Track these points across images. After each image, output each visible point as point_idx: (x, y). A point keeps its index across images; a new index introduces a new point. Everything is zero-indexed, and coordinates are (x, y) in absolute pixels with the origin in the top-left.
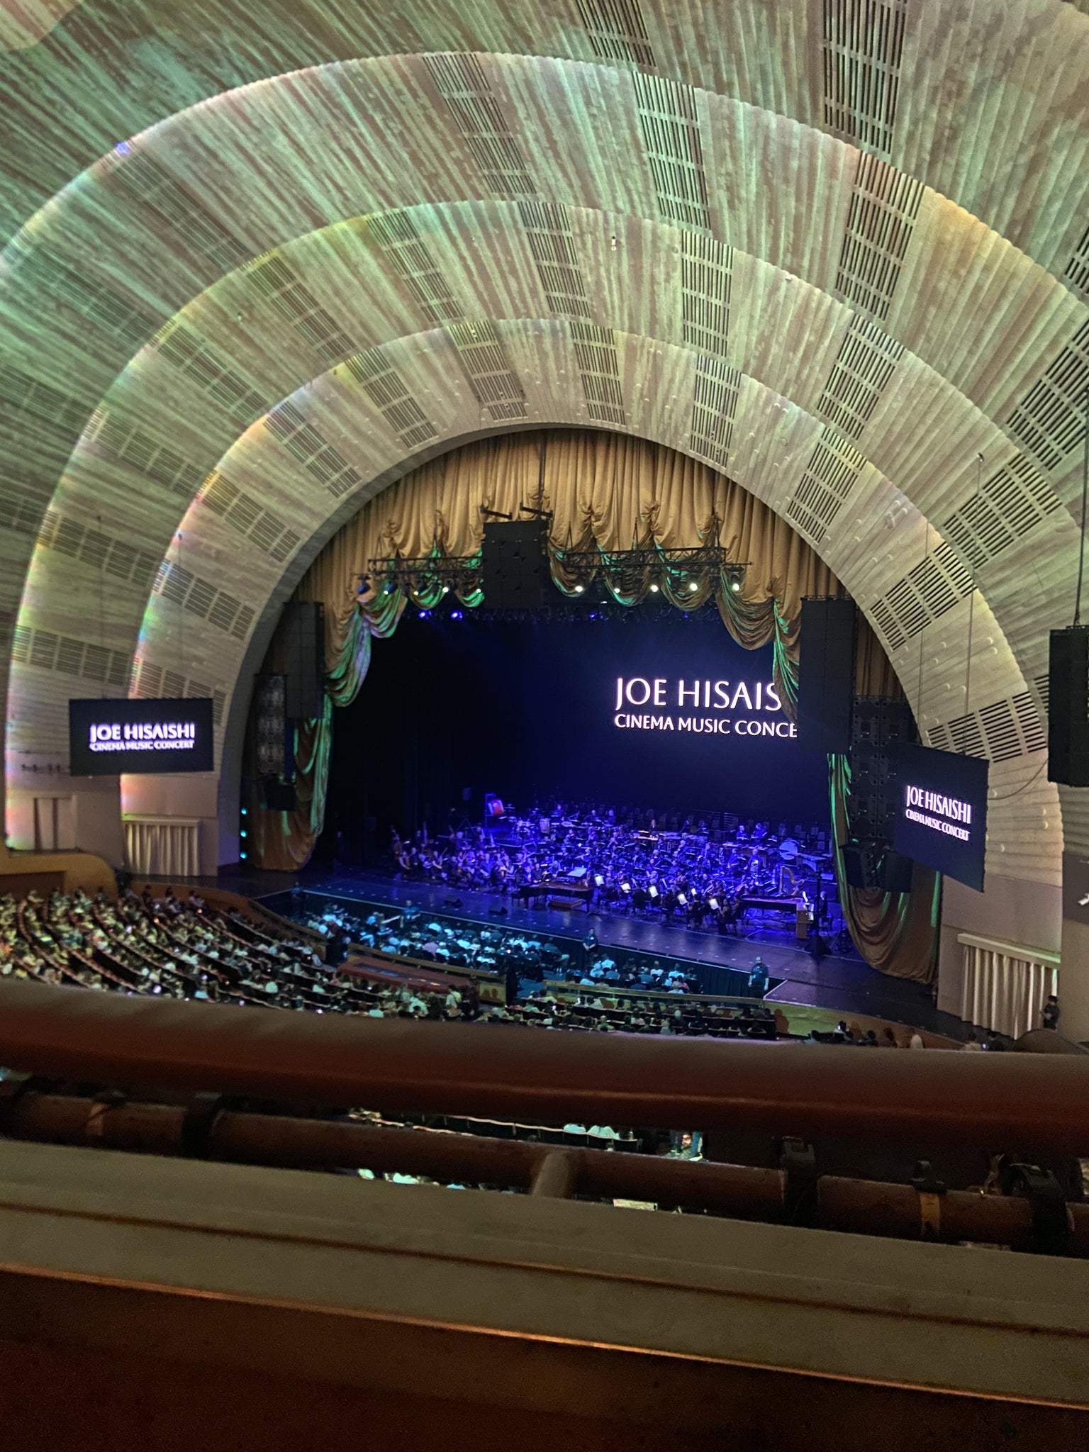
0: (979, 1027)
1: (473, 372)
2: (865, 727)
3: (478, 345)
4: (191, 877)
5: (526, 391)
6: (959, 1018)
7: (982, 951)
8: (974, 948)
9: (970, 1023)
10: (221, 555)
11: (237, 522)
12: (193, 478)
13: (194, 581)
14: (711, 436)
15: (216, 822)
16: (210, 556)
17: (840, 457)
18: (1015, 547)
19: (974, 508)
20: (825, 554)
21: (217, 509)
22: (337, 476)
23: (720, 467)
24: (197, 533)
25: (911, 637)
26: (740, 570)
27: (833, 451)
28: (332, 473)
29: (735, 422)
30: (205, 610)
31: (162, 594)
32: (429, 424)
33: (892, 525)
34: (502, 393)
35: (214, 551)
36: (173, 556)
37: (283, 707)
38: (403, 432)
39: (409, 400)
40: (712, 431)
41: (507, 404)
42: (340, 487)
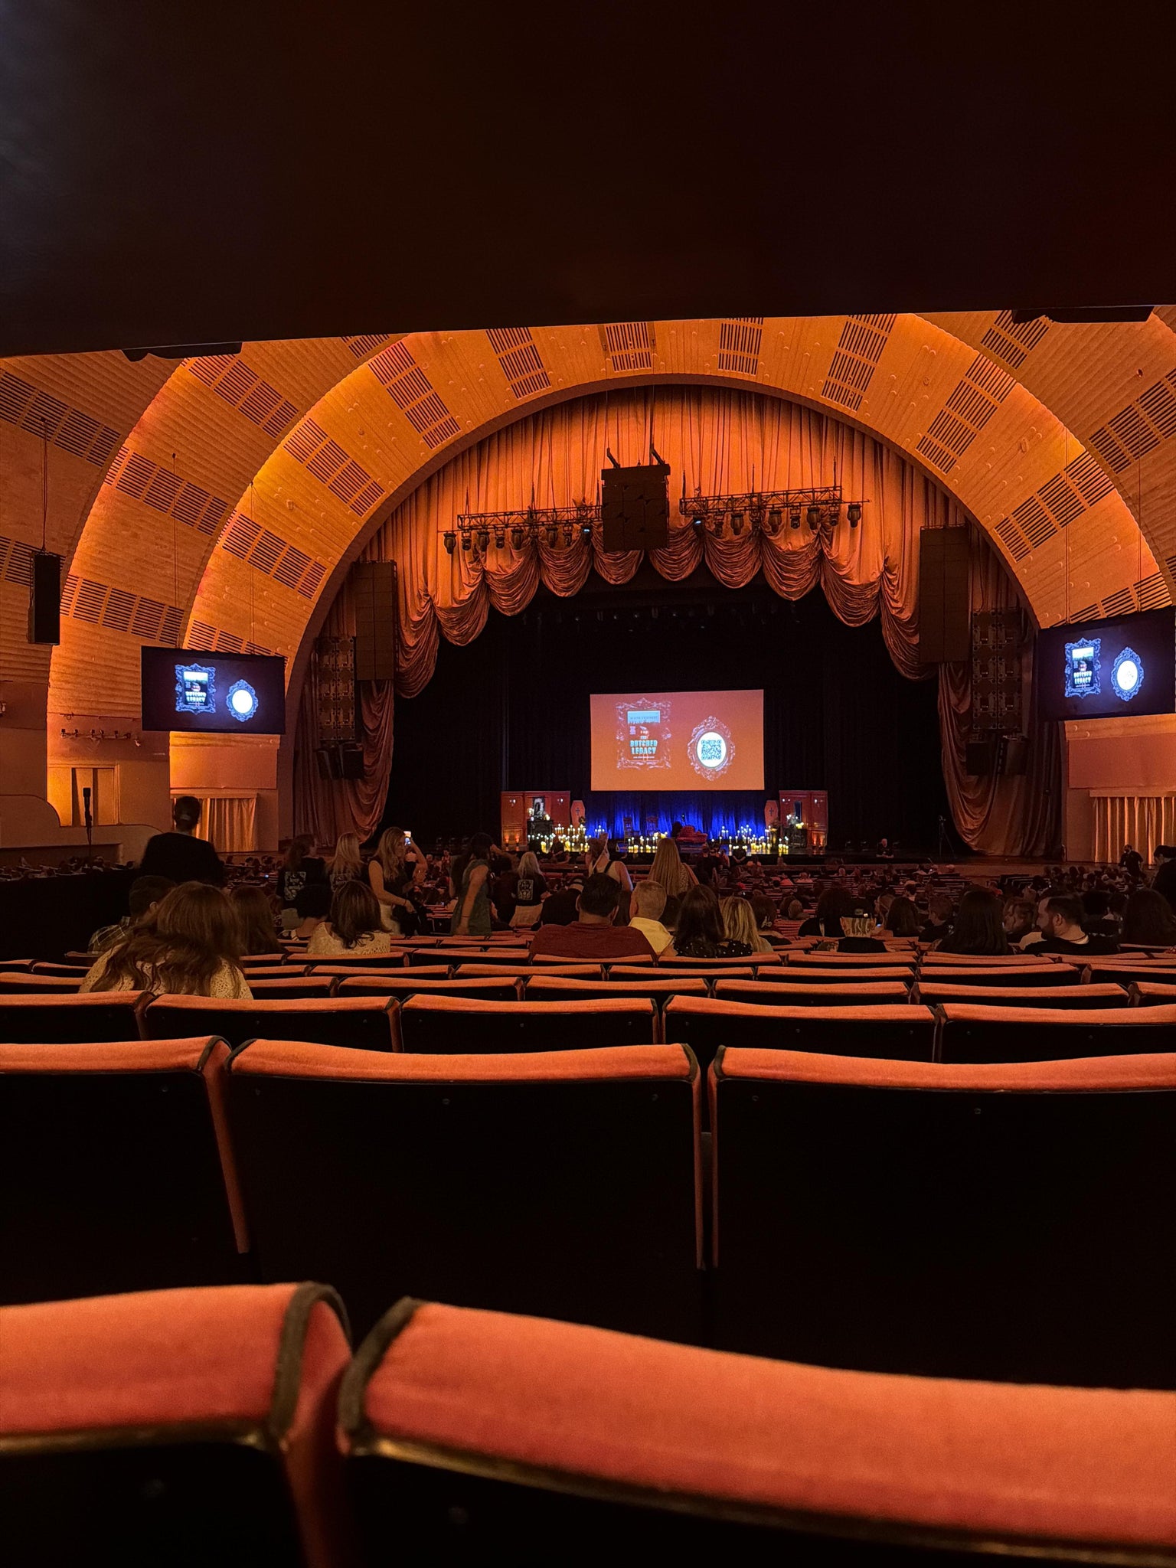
5: (657, 340)
7: (1113, 800)
8: (1106, 800)
9: (1104, 863)
10: (296, 506)
11: (318, 470)
12: (289, 415)
13: (261, 533)
14: (847, 381)
15: (276, 794)
16: (284, 507)
17: (982, 391)
18: (1160, 448)
19: (1126, 420)
20: (952, 483)
21: (300, 454)
22: (436, 425)
23: (850, 411)
24: (273, 481)
25: (1035, 547)
26: (858, 507)
27: (976, 387)
28: (431, 421)
29: (878, 365)
30: (271, 565)
31: (223, 547)
32: (545, 374)
33: (1026, 450)
34: (632, 342)
35: (288, 501)
36: (243, 506)
37: (352, 670)
38: (515, 381)
39: (531, 347)
40: (850, 376)
41: (633, 355)
42: (437, 437)
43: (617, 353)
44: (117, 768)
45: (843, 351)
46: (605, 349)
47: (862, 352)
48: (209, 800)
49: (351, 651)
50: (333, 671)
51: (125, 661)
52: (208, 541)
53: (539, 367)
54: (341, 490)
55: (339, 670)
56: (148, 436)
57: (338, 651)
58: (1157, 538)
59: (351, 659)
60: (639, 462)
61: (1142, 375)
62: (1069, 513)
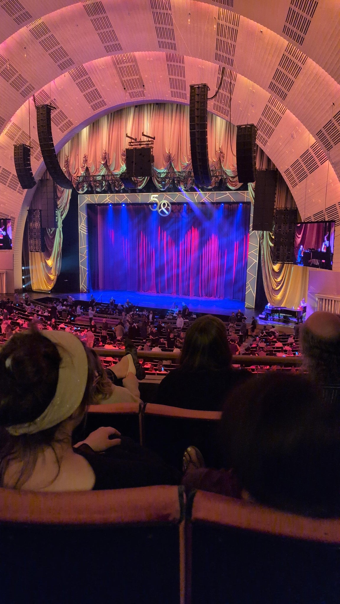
1: (123, 76)
3: (126, 65)
5: (145, 85)
14: (222, 104)
16: (9, 158)
17: (275, 110)
19: (329, 127)
20: (267, 151)
22: (63, 123)
23: (225, 117)
24: (3, 148)
25: (299, 183)
27: (273, 107)
29: (233, 96)
30: (6, 182)
32: (103, 101)
33: (294, 137)
34: (135, 87)
35: (10, 156)
38: (92, 104)
39: (95, 90)
40: (223, 101)
41: (137, 92)
42: (64, 128)
43: (130, 91)
46: (125, 88)
47: (226, 91)
49: (40, 221)
50: (34, 229)
53: (100, 98)
55: (35, 229)
57: (35, 221)
59: (39, 225)
60: (140, 139)
61: (334, 106)
62: (313, 167)
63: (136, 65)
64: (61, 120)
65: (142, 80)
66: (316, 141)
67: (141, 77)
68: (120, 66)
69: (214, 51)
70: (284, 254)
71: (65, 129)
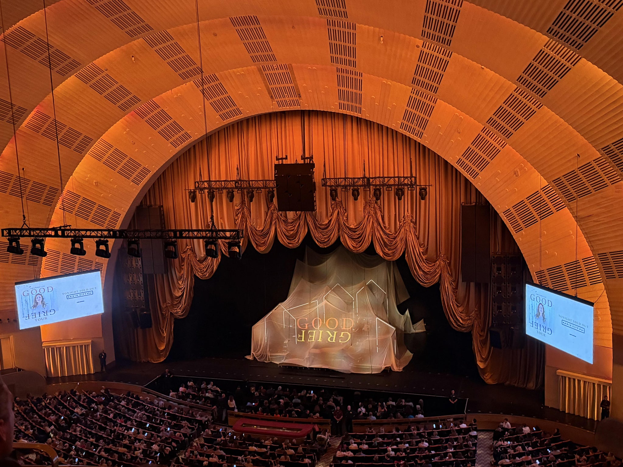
0: (569, 413)
1: (270, 84)
2: (499, 269)
3: (277, 72)
4: (89, 375)
5: (301, 95)
6: (559, 410)
7: (569, 379)
8: (565, 377)
9: (564, 412)
10: (100, 183)
11: (111, 164)
12: (87, 143)
13: (81, 199)
14: (414, 124)
15: (103, 340)
16: (92, 184)
17: (491, 141)
18: (590, 196)
19: (571, 176)
21: (98, 157)
22: (177, 136)
23: (417, 138)
24: (84, 172)
25: (526, 227)
26: (425, 189)
27: (488, 138)
28: (174, 135)
29: (430, 119)
30: (88, 216)
31: (60, 208)
32: (238, 109)
33: (518, 175)
34: (287, 95)
35: (95, 181)
36: (68, 186)
37: (140, 268)
38: (221, 112)
39: (228, 97)
40: (415, 122)
41: (289, 100)
42: (178, 142)
43: (279, 99)
44: (11, 337)
45: (410, 109)
46: (272, 97)
47: (421, 111)
48: (65, 347)
51: (9, 278)
52: (49, 209)
53: (234, 106)
54: (125, 173)
55: (133, 268)
56: (7, 161)
58: (593, 241)
59: (139, 263)
60: (296, 161)
61: (579, 157)
62: (544, 213)
63: (290, 72)
64: (173, 133)
65: (298, 89)
66: (548, 184)
67: (296, 85)
68: (267, 72)
69: (411, 75)
70: (508, 313)
71: (180, 143)
